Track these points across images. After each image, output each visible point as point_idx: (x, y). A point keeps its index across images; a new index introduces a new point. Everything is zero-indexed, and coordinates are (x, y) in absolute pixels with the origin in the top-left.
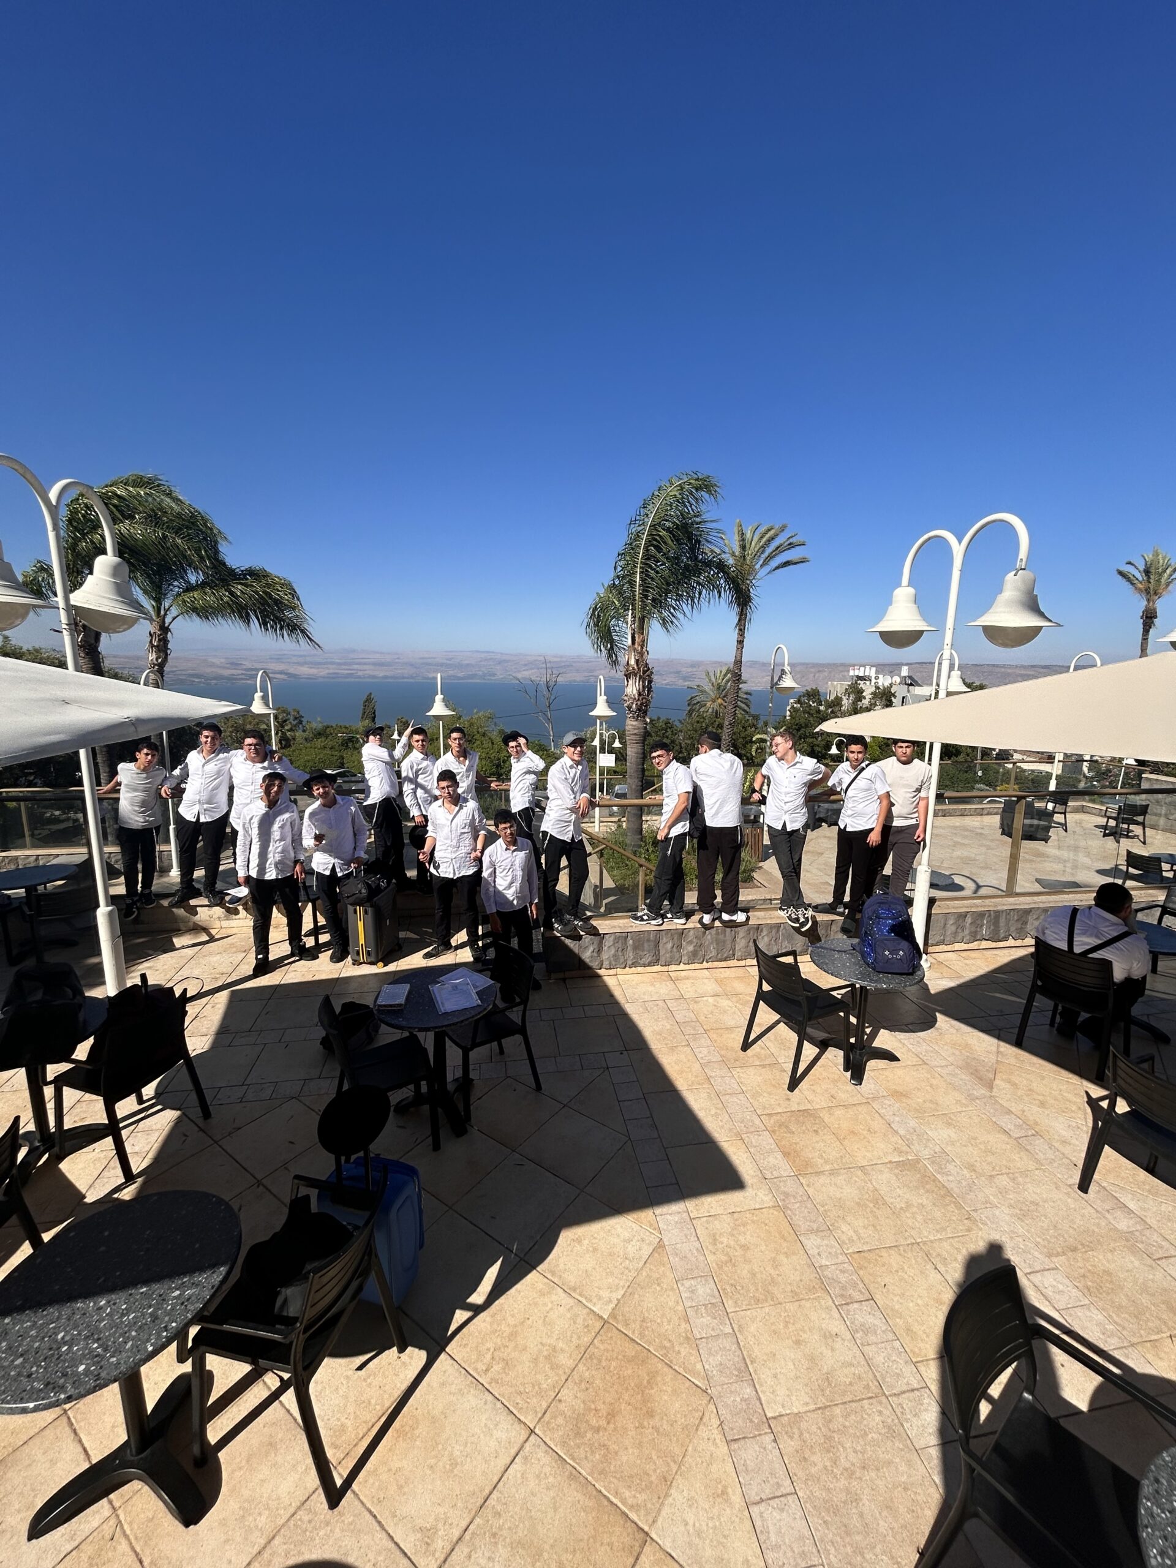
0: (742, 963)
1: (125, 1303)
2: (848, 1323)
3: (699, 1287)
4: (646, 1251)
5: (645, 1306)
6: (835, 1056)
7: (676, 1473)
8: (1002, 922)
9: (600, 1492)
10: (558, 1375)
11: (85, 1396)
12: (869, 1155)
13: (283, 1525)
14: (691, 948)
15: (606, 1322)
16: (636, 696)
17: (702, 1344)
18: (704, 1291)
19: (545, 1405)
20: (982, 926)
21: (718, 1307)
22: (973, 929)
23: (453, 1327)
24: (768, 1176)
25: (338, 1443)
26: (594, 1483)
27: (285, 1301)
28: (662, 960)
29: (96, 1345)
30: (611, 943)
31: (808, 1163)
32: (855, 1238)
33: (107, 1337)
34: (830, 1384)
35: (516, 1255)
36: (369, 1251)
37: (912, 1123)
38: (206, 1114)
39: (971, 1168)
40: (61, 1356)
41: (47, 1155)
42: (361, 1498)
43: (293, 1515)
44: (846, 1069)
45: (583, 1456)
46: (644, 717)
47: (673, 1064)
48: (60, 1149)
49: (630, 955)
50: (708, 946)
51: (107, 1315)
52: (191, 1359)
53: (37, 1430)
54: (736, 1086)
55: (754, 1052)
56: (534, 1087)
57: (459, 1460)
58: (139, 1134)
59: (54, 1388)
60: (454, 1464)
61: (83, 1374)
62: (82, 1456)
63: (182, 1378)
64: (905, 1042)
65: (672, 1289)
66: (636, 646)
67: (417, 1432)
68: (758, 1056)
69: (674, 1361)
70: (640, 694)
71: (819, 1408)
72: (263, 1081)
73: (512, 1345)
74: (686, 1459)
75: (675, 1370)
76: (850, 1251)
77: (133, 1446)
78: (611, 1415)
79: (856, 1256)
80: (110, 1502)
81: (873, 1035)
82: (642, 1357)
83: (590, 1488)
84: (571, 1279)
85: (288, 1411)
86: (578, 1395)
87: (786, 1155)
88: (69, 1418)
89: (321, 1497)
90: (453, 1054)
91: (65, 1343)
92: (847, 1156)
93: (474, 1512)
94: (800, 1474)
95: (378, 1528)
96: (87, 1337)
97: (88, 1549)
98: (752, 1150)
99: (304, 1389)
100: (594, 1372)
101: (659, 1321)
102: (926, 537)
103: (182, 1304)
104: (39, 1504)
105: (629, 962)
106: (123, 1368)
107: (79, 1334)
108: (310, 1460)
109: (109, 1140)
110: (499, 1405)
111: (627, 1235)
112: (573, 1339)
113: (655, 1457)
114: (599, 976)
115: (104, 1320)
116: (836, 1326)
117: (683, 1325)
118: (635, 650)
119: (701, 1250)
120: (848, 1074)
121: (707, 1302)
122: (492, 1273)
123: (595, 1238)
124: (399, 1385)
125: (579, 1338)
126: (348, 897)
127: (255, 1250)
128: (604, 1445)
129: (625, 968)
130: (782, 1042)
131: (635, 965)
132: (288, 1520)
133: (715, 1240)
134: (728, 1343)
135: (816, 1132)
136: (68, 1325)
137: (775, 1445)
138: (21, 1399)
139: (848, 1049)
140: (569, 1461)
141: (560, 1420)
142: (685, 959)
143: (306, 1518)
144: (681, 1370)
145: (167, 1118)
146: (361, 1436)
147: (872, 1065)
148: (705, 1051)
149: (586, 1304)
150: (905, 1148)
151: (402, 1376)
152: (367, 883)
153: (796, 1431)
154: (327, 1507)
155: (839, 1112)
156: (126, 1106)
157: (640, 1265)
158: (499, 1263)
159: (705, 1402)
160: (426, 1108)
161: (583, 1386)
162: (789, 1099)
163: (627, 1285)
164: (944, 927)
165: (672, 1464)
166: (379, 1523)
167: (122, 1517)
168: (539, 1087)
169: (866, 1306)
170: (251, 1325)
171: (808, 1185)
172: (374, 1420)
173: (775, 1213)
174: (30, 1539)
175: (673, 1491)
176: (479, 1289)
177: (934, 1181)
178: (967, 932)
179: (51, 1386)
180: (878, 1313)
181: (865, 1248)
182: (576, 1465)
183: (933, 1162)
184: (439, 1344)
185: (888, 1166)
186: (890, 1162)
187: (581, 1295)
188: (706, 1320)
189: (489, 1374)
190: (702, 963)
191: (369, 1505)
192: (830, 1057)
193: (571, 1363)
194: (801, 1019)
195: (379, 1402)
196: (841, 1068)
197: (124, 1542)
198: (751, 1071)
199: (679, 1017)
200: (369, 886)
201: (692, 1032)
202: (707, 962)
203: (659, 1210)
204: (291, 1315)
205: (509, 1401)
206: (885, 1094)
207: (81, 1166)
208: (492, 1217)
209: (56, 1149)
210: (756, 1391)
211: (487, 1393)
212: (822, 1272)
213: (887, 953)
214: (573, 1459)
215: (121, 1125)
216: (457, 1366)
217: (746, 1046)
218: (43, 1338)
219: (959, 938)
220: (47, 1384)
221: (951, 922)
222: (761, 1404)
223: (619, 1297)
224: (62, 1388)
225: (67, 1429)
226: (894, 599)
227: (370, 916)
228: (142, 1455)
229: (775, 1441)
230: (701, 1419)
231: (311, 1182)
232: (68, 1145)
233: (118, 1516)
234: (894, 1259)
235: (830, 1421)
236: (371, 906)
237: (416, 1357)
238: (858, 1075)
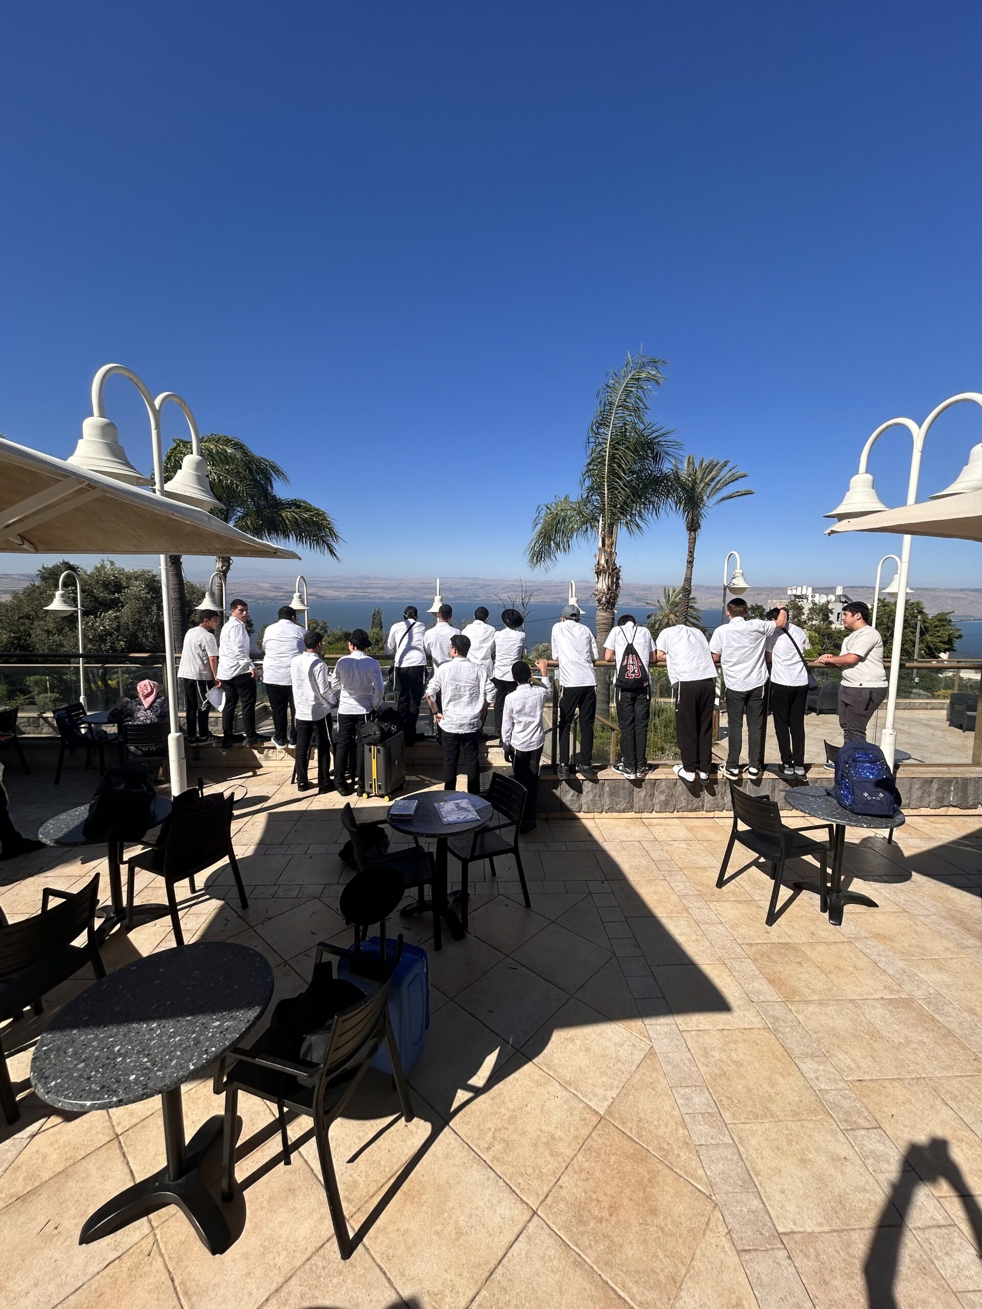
0: (711, 814)
1: (173, 1027)
2: (856, 1148)
3: (693, 1095)
4: (638, 1056)
5: (641, 1108)
6: (810, 900)
7: (685, 1275)
8: (971, 789)
9: (607, 1282)
10: (557, 1162)
11: (134, 1102)
12: (857, 989)
13: (299, 1268)
14: (663, 797)
15: (602, 1118)
16: (606, 590)
17: (702, 1150)
18: (700, 1100)
19: (546, 1189)
20: (949, 792)
21: (714, 1116)
22: (940, 795)
23: (455, 1105)
24: (755, 999)
25: (351, 1197)
26: (599, 1272)
27: (310, 1046)
28: (636, 807)
29: (146, 1060)
30: (590, 789)
31: (794, 992)
32: (853, 1066)
33: (155, 1054)
34: (844, 1207)
35: (512, 1046)
37: (901, 964)
38: (245, 905)
39: (972, 1011)
40: (116, 1065)
41: (118, 926)
42: (372, 1252)
43: (309, 1259)
44: (823, 910)
45: (587, 1244)
46: (612, 609)
47: (652, 895)
48: (130, 922)
49: (607, 801)
50: (679, 797)
51: (157, 1035)
52: (225, 1092)
53: (93, 1149)
54: (714, 917)
55: (729, 889)
56: (524, 905)
57: (464, 1231)
58: (191, 916)
59: (108, 1091)
60: (459, 1234)
61: (133, 1082)
62: (129, 1177)
63: (214, 1120)
64: (882, 891)
65: (667, 1094)
66: (606, 548)
67: (424, 1197)
68: (733, 893)
69: (674, 1163)
70: (609, 589)
71: (835, 1231)
72: (291, 883)
73: (511, 1128)
74: (694, 1263)
75: (675, 1172)
76: (849, 1079)
77: (171, 1171)
78: (613, 1208)
79: (857, 1084)
80: (150, 1221)
81: (848, 882)
82: (641, 1156)
83: (595, 1276)
84: (567, 1074)
85: (306, 1162)
86: (579, 1184)
87: (771, 982)
88: (120, 1142)
89: (334, 1246)
90: (454, 866)
91: (120, 1055)
92: (835, 988)
93: (480, 1283)
94: (822, 1297)
95: (388, 1285)
96: (139, 1052)
97: (128, 1262)
98: (736, 974)
99: (324, 1132)
100: (593, 1164)
101: (656, 1123)
102: (884, 426)
103: (221, 1033)
104: (91, 1212)
105: (606, 808)
106: (167, 1081)
107: (133, 1049)
108: (326, 1210)
109: (168, 919)
110: (501, 1183)
111: (617, 1039)
112: (571, 1130)
113: (661, 1256)
114: (578, 819)
115: (154, 1039)
116: (843, 1150)
117: (681, 1131)
118: (605, 551)
119: (693, 1061)
120: (826, 915)
121: (704, 1111)
122: (491, 1060)
123: (587, 1039)
124: (406, 1151)
125: (577, 1129)
128: (608, 1237)
129: (601, 812)
130: (756, 883)
131: (611, 810)
132: (304, 1264)
133: (706, 1053)
134: (729, 1153)
135: (799, 963)
136: (124, 1041)
137: (790, 1262)
138: (81, 1097)
139: (825, 895)
140: (572, 1246)
141: (562, 1206)
142: (657, 807)
143: (320, 1264)
144: (682, 1173)
145: (214, 905)
146: (372, 1194)
147: (849, 909)
148: (682, 886)
149: (582, 1098)
150: (896, 987)
151: (409, 1143)
152: (381, 727)
153: (812, 1251)
154: (339, 1256)
155: (822, 948)
156: (182, 889)
157: (634, 1068)
158: (497, 1052)
159: (709, 1208)
160: (429, 915)
161: (584, 1176)
162: (767, 932)
163: (621, 1086)
164: (909, 791)
165: (680, 1265)
166: (389, 1280)
167: (158, 1237)
168: (528, 905)
169: (874, 1134)
170: (279, 1060)
171: (797, 1012)
172: (384, 1181)
173: (766, 1034)
174: (80, 1244)
175: (683, 1294)
176: (478, 1073)
177: (932, 1020)
178: (933, 797)
179: (105, 1089)
180: (888, 1142)
181: (867, 1077)
182: (580, 1252)
183: (929, 1003)
184: (443, 1119)
185: (881, 1002)
186: (882, 998)
187: (576, 1089)
188: (704, 1128)
189: (491, 1152)
190: (673, 812)
191: (378, 1261)
192: (805, 898)
193: (569, 1152)
194: (778, 855)
195: (388, 1164)
196: (819, 909)
197: (159, 1259)
198: (728, 905)
199: (654, 855)
200: (382, 729)
201: (668, 869)
202: (678, 812)
203: (648, 1021)
204: (314, 1061)
205: (510, 1180)
206: (867, 935)
207: (144, 936)
208: (489, 1011)
209: (126, 921)
210: (763, 1203)
211: (489, 1170)
212: (823, 1096)
213: (866, 794)
214: (577, 1245)
215: (178, 907)
216: (460, 1141)
217: (721, 883)
218: (103, 1049)
219: (925, 803)
220: (103, 1087)
221: (917, 786)
222: (771, 1218)
223: (614, 1096)
224: (115, 1092)
225: (118, 1151)
226: (851, 485)
227: (381, 756)
228: (179, 1181)
229: (789, 1258)
230: (707, 1224)
231: (335, 950)
232: (136, 918)
233: (155, 1235)
234: (899, 1092)
235: (849, 1246)
236: (383, 746)
237: (421, 1128)
238: (836, 917)
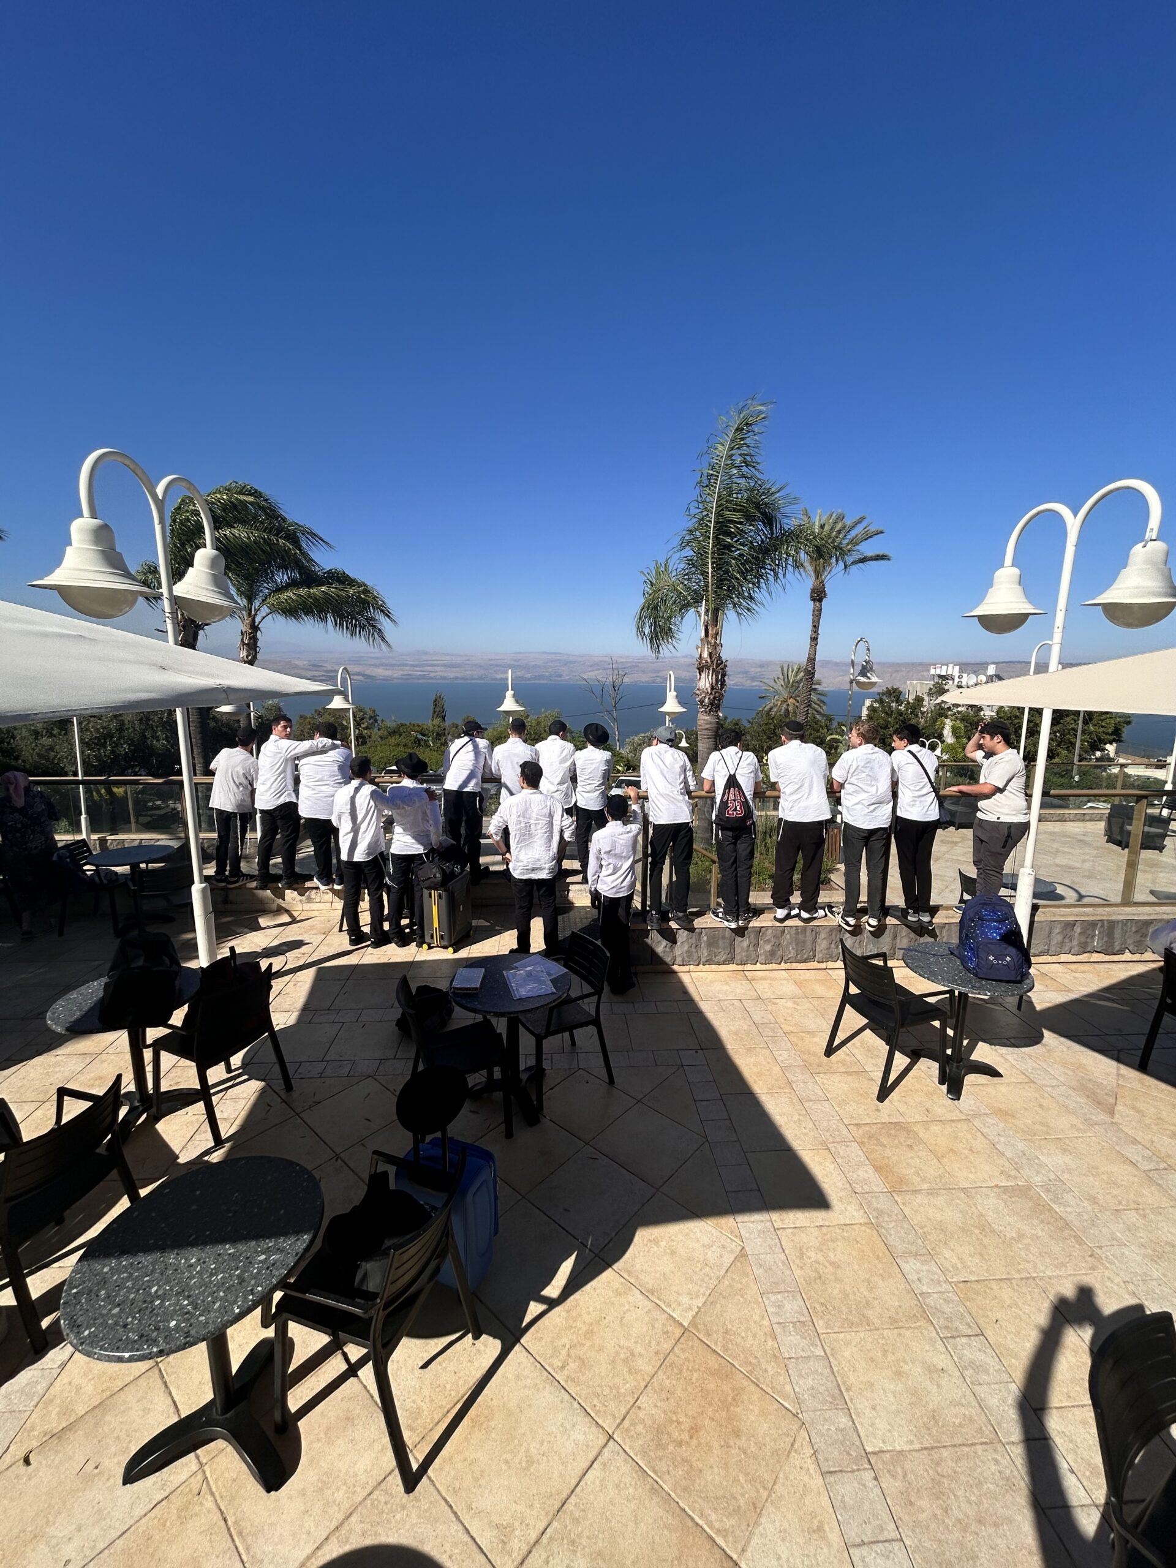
0: (823, 965)
1: (214, 1263)
2: (956, 1359)
3: (785, 1302)
4: (728, 1259)
5: (728, 1318)
6: (928, 1068)
7: (767, 1500)
8: (1117, 933)
9: (684, 1510)
10: (636, 1380)
11: (176, 1352)
12: (971, 1176)
13: (360, 1503)
14: (768, 947)
15: (686, 1330)
16: (709, 690)
17: (791, 1365)
18: (792, 1307)
19: (623, 1411)
20: (1093, 936)
21: (806, 1325)
22: (1083, 939)
23: (527, 1319)
24: (859, 1189)
25: (414, 1425)
26: (677, 1499)
27: (365, 1275)
28: (738, 958)
29: (186, 1302)
30: (685, 939)
31: (902, 1180)
32: (959, 1265)
33: (196, 1295)
34: (937, 1422)
35: (590, 1250)
36: (446, 1233)
37: (1021, 1146)
38: (289, 1087)
39: (1093, 1200)
40: (154, 1309)
41: (145, 1116)
42: (438, 1485)
43: (370, 1494)
44: (942, 1082)
45: (665, 1469)
46: (717, 712)
47: (751, 1066)
48: (157, 1110)
49: (704, 952)
50: (787, 946)
51: (197, 1273)
52: (274, 1325)
53: (132, 1378)
54: (820, 1093)
55: (839, 1058)
56: (607, 1081)
57: (535, 1459)
58: (228, 1102)
59: (147, 1341)
60: (531, 1462)
61: (173, 1330)
62: (172, 1409)
63: (264, 1343)
64: (1008, 1057)
65: (756, 1302)
66: (710, 638)
67: (492, 1424)
68: (843, 1063)
69: (762, 1379)
70: (713, 688)
71: (926, 1449)
72: (341, 1059)
73: (588, 1343)
74: (776, 1487)
75: (762, 1389)
76: (955, 1280)
77: (218, 1406)
78: (694, 1430)
79: (961, 1285)
80: (198, 1457)
81: (972, 1047)
82: (725, 1373)
83: (673, 1505)
84: (649, 1281)
85: (365, 1387)
86: (659, 1404)
87: (878, 1169)
88: (160, 1370)
89: (396, 1479)
90: (526, 1042)
91: (158, 1297)
92: (947, 1175)
93: (551, 1513)
94: (906, 1518)
95: (454, 1519)
96: (178, 1294)
97: (177, 1501)
98: (839, 1161)
99: (382, 1367)
100: (674, 1382)
101: (743, 1334)
102: (1034, 511)
103: (268, 1268)
104: (134, 1449)
105: (703, 960)
106: (211, 1328)
107: (171, 1289)
108: (386, 1440)
109: (200, 1106)
110: (576, 1405)
111: (706, 1240)
112: (652, 1345)
113: (742, 1481)
114: (674, 972)
115: (194, 1278)
116: (941, 1360)
117: (770, 1343)
118: (708, 643)
119: (787, 1262)
120: (944, 1088)
121: (795, 1320)
122: (566, 1268)
123: (672, 1240)
124: (473, 1373)
125: (658, 1344)
126: (423, 881)
127: (335, 1221)
128: (687, 1461)
129: (698, 965)
130: (870, 1050)
131: (709, 962)
132: (365, 1499)
133: (802, 1254)
134: (819, 1366)
135: (910, 1147)
136: (161, 1280)
137: (876, 1483)
138: (118, 1348)
139: (945, 1063)
140: (649, 1473)
141: (640, 1428)
142: (761, 959)
143: (383, 1499)
144: (769, 1390)
145: (252, 1088)
146: (436, 1420)
147: (971, 1079)
148: (785, 1054)
149: (665, 1308)
150: (1013, 1173)
151: (476, 1364)
152: (442, 868)
153: (899, 1470)
154: (403, 1490)
155: (935, 1128)
156: (216, 1073)
157: (722, 1273)
158: (573, 1257)
159: (795, 1427)
160: (498, 1095)
161: (664, 1396)
162: (878, 1110)
163: (708, 1293)
164: (1049, 936)
165: (762, 1490)
166: (455, 1513)
167: (208, 1474)
168: (611, 1081)
169: (976, 1342)
170: (332, 1296)
171: (904, 1204)
172: (449, 1406)
173: (868, 1230)
174: (124, 1484)
175: (763, 1520)
176: (553, 1282)
177: (1049, 1211)
178: (1075, 942)
179: (144, 1339)
180: (989, 1350)
181: (973, 1278)
182: (657, 1479)
183: (1048, 1191)
184: (514, 1335)
185: (995, 1190)
186: (997, 1186)
187: (658, 1299)
188: (795, 1339)
189: (566, 1372)
190: (780, 963)
191: (444, 1494)
192: (923, 1068)
193: (650, 1369)
194: (893, 1025)
195: (453, 1388)
196: (936, 1080)
197: (209, 1497)
198: (836, 1078)
199: (757, 1018)
200: (443, 871)
201: (771, 1034)
202: (785, 963)
203: (740, 1218)
204: (371, 1290)
205: (586, 1401)
206: (987, 1111)
207: (175, 1127)
208: (566, 1210)
209: (154, 1110)
210: (854, 1423)
211: (563, 1391)
212: (924, 1299)
213: (991, 958)
214: (655, 1472)
215: (212, 1091)
216: (532, 1359)
217: (830, 1051)
218: (139, 1290)
219: (1067, 949)
220: (141, 1336)
221: (1057, 931)
222: (859, 1436)
223: (700, 1305)
224: (155, 1342)
225: (159, 1381)
226: (996, 580)
227: (443, 901)
228: (228, 1415)
229: (876, 1478)
230: (792, 1445)
231: (390, 1159)
232: (164, 1107)
233: (204, 1472)
234: (1006, 1294)
235: (938, 1464)
236: (445, 891)
237: (490, 1346)
238: (955, 1089)
